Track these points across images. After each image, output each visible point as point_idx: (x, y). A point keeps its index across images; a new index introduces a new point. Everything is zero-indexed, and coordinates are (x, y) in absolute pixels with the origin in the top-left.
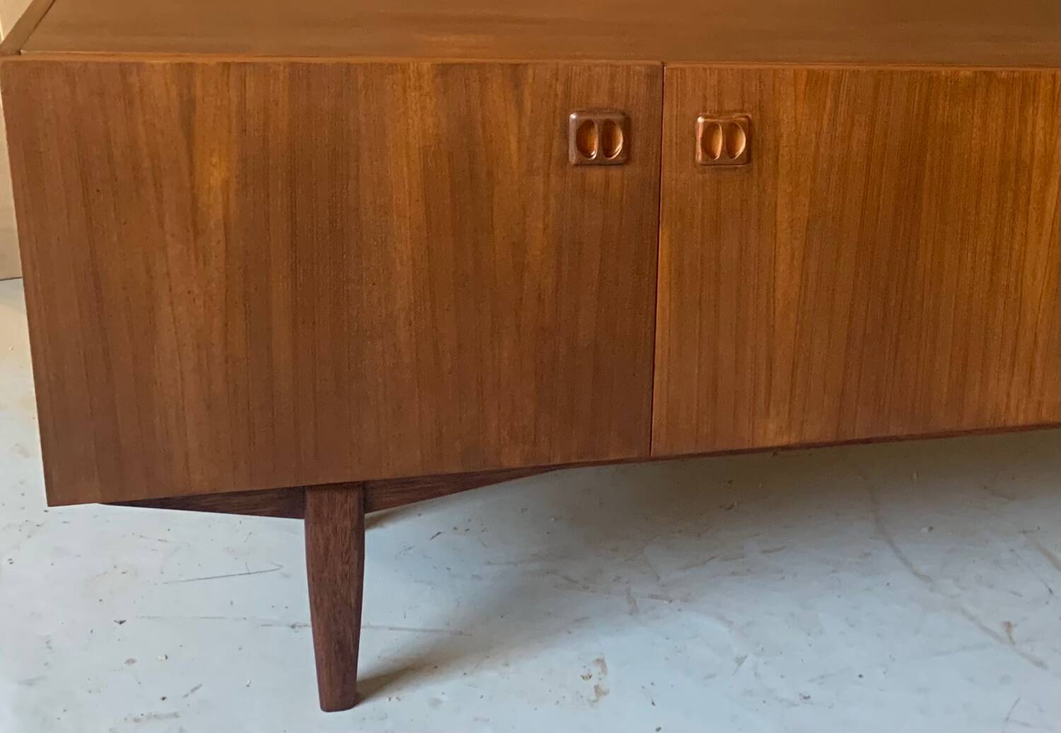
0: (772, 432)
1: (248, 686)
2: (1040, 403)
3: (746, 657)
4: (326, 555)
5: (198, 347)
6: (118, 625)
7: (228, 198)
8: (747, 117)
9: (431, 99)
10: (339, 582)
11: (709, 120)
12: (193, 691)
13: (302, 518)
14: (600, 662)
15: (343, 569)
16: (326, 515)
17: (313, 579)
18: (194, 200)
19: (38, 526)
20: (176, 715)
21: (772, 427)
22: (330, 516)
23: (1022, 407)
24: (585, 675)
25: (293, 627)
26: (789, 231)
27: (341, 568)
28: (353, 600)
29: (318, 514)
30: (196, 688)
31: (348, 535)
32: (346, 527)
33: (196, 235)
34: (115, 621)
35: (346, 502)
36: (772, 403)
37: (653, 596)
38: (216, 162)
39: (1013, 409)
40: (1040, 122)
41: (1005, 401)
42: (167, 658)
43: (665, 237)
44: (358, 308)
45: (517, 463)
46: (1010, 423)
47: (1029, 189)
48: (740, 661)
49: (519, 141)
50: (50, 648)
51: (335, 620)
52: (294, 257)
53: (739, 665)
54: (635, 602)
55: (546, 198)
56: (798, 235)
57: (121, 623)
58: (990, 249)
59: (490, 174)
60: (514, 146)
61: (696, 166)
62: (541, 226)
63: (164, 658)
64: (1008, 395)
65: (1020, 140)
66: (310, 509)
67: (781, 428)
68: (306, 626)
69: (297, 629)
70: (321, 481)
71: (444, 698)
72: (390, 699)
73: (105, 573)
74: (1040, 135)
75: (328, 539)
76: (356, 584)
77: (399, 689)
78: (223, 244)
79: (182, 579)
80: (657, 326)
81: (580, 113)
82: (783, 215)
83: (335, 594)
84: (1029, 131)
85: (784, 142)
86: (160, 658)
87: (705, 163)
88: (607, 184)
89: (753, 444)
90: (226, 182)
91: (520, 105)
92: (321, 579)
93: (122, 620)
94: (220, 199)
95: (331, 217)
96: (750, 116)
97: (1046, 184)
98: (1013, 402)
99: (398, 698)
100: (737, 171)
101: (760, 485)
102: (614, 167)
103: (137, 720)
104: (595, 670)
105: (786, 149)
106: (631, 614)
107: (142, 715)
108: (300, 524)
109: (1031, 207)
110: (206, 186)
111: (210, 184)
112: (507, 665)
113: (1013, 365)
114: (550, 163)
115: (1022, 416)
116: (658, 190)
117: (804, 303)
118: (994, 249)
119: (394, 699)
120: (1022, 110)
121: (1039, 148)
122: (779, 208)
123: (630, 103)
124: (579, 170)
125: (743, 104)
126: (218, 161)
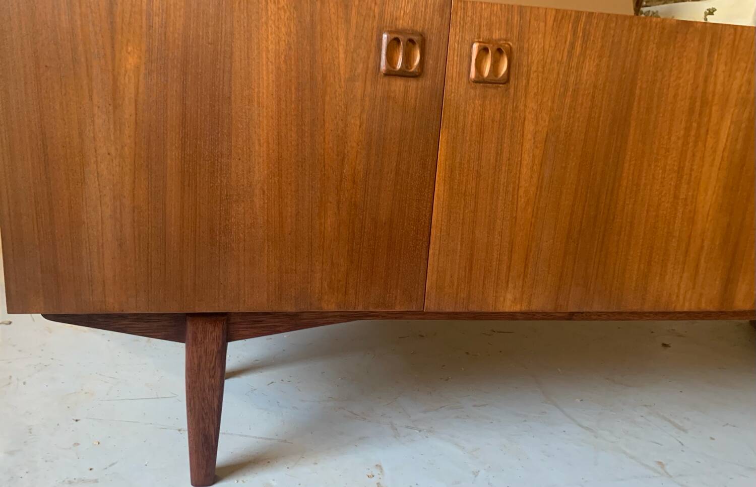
0: (509, 302)
1: (146, 465)
2: (701, 295)
3: (479, 471)
4: (199, 370)
5: (114, 198)
6: (75, 422)
7: (138, 81)
8: (509, 45)
9: (285, 12)
10: (207, 390)
11: (482, 44)
12: (110, 466)
13: (184, 342)
14: (379, 466)
15: (210, 382)
16: (200, 339)
18: (115, 80)
19: (46, 366)
20: (96, 481)
21: (509, 296)
22: (203, 340)
23: (688, 296)
24: (370, 474)
25: (179, 430)
26: (533, 141)
27: (208, 381)
29: (195, 339)
30: (113, 464)
31: (214, 355)
32: (214, 350)
33: (115, 107)
34: (74, 419)
35: (214, 331)
36: (510, 279)
37: (407, 427)
38: (131, 51)
39: (681, 297)
40: (722, 67)
41: (676, 291)
42: (99, 443)
43: (443, 140)
44: (227, 178)
45: (332, 307)
46: (678, 309)
47: (709, 121)
48: (476, 474)
49: (346, 52)
50: (31, 433)
51: (203, 419)
52: (183, 132)
53: (476, 476)
54: (396, 429)
55: (363, 100)
56: (538, 145)
57: (77, 421)
58: (676, 168)
59: (324, 78)
60: (342, 56)
61: (469, 82)
62: (358, 123)
63: (97, 443)
64: (679, 286)
65: (706, 81)
66: (189, 335)
67: (515, 299)
69: (181, 432)
70: (198, 310)
71: (274, 483)
72: (238, 481)
73: (75, 393)
74: (721, 79)
75: (201, 357)
76: (218, 393)
77: (244, 475)
78: (133, 117)
79: (118, 398)
80: (434, 211)
81: (390, 32)
82: (529, 127)
83: (203, 399)
84: (714, 72)
85: (534, 68)
86: (95, 443)
87: (477, 80)
88: (406, 92)
89: (495, 308)
90: (137, 68)
91: (348, 21)
92: (194, 388)
93: (78, 419)
94: (133, 81)
95: (211, 102)
96: (511, 44)
97: (722, 118)
98: (682, 292)
99: (243, 481)
100: (499, 89)
101: (463, 369)
102: (412, 78)
103: (70, 482)
104: (376, 472)
105: (535, 74)
106: (395, 437)
107: (75, 479)
108: (184, 345)
109: (708, 136)
110: (123, 70)
111: (126, 67)
112: (316, 464)
113: (684, 263)
114: (367, 73)
115: (687, 304)
116: (441, 101)
117: (539, 201)
118: (679, 168)
119: (240, 481)
120: (710, 54)
121: (719, 87)
122: (526, 122)
123: (426, 27)
124: (386, 80)
125: (507, 34)
126: (132, 49)
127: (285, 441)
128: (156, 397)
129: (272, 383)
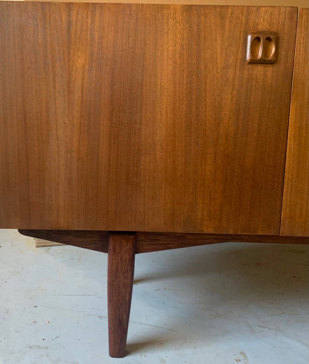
1: (79, 340)
4: (117, 272)
5: (67, 152)
6: (34, 307)
7: (84, 75)
9: (180, 25)
10: (122, 287)
12: (56, 338)
13: (107, 253)
14: (243, 354)
15: (124, 281)
16: (118, 251)
17: (110, 285)
18: (70, 75)
20: (47, 348)
22: (120, 251)
24: (237, 359)
25: (100, 317)
28: (127, 299)
29: (114, 250)
30: (58, 337)
31: (127, 263)
32: (127, 259)
33: (69, 93)
34: (33, 306)
35: (127, 245)
37: (259, 326)
38: (80, 55)
44: (139, 138)
49: (222, 49)
50: (8, 313)
51: (119, 308)
52: (112, 108)
54: (251, 327)
55: (233, 81)
57: (36, 307)
59: (206, 67)
60: (219, 51)
62: (230, 97)
63: (48, 322)
66: (111, 247)
68: (105, 317)
69: (101, 318)
70: (117, 229)
71: (166, 359)
72: (141, 356)
75: (118, 264)
77: (145, 352)
78: (80, 99)
81: (253, 34)
83: (119, 294)
86: (46, 322)
88: (265, 75)
90: (84, 66)
91: (223, 28)
92: (113, 285)
93: (36, 305)
94: (80, 75)
95: (130, 87)
99: (145, 356)
102: (269, 65)
103: (31, 347)
104: (241, 358)
106: (251, 332)
107: (34, 345)
108: (107, 255)
110: (75, 68)
111: (76, 66)
114: (236, 62)
119: (143, 356)
123: (280, 28)
124: (250, 66)
127: (172, 330)
128: (84, 294)
129: (158, 289)
